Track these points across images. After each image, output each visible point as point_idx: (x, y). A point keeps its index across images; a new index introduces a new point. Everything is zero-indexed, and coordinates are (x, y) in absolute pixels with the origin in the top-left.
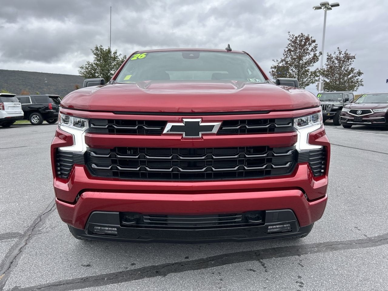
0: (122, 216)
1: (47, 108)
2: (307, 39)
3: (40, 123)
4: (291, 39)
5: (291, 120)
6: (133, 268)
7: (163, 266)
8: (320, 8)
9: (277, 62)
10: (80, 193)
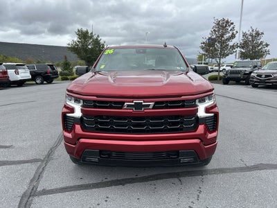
0: (101, 152)
1: (46, 73)
2: (227, 22)
3: (42, 83)
4: (216, 22)
5: (194, 100)
6: (106, 180)
7: (123, 180)
10: (78, 139)
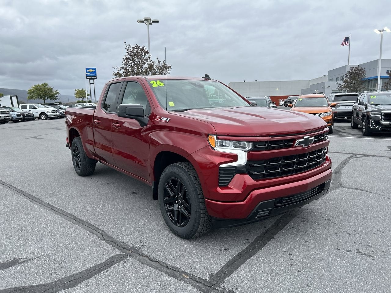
2: (143, 50)
4: (128, 48)
8: (143, 22)
9: (117, 69)
10: (250, 192)
